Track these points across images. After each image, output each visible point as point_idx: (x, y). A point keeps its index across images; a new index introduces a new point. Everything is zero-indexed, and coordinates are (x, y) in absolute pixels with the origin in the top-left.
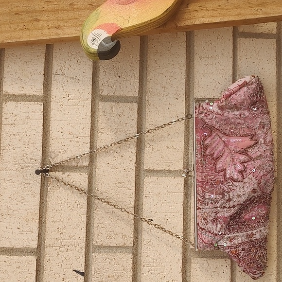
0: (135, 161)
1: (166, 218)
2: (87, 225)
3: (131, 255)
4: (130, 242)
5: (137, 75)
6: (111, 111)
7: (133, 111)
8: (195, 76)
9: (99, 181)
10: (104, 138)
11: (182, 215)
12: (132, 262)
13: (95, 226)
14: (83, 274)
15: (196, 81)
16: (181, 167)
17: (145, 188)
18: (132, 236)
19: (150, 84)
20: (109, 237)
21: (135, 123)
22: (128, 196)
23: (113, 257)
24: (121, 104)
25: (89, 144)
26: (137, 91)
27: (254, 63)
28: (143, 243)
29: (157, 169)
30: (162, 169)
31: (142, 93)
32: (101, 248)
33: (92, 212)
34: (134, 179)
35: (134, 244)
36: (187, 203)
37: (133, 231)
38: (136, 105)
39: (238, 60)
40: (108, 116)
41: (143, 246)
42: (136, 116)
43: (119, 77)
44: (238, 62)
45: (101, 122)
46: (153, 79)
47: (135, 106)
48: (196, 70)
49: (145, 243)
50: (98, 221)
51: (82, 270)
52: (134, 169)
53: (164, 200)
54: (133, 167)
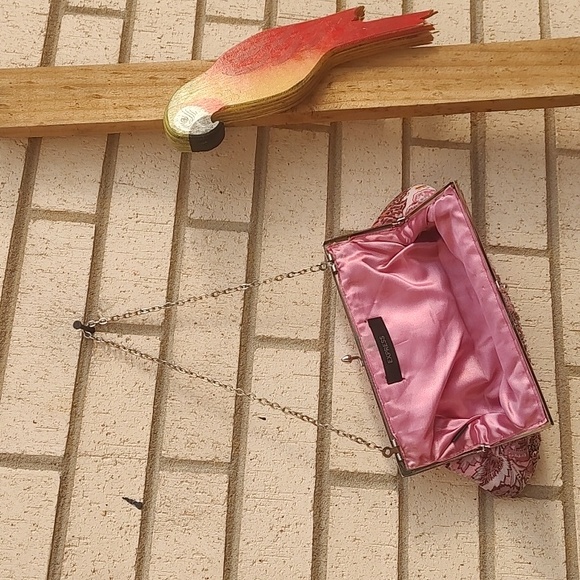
0: (240, 322)
1: (289, 417)
2: (153, 422)
3: (225, 477)
4: (225, 454)
5: (250, 190)
6: (204, 242)
7: (241, 244)
8: (342, 197)
9: (179, 351)
10: (192, 283)
12: (226, 488)
13: (167, 425)
14: (139, 506)
15: (343, 204)
16: (316, 336)
17: (255, 366)
18: (230, 444)
19: (270, 205)
20: (190, 444)
21: (243, 262)
22: (226, 377)
23: (194, 479)
24: (222, 233)
25: (165, 292)
26: (248, 215)
27: (435, 182)
28: (248, 457)
29: (277, 336)
30: (285, 336)
31: (256, 220)
32: (173, 462)
33: (163, 402)
34: (237, 351)
35: (232, 460)
36: (326, 395)
37: (231, 436)
38: (247, 235)
39: (411, 178)
40: (200, 250)
41: (248, 462)
42: (246, 252)
43: (221, 192)
45: (189, 257)
46: (275, 197)
47: (245, 237)
49: (251, 456)
50: (173, 417)
51: (139, 497)
52: (239, 333)
53: (286, 387)
54: (236, 331)
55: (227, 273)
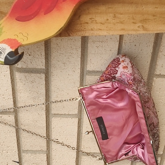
0: (45, 109)
1: (67, 139)
2: (17, 141)
3: (45, 155)
4: (45, 149)
5: (43, 54)
6: (25, 79)
7: (42, 79)
8: (88, 55)
9: (22, 120)
11: (77, 137)
12: (46, 158)
13: (23, 142)
15: (89, 59)
16: (76, 113)
17: (52, 124)
18: (46, 146)
19: (54, 61)
20: (32, 146)
21: (43, 87)
22: (42, 127)
23: (35, 156)
24: (33, 75)
25: (12, 100)
26: (44, 65)
27: (135, 45)
29: (60, 113)
30: (63, 113)
34: (45, 119)
35: (47, 150)
36: (80, 131)
37: (46, 144)
39: (123, 43)
40: (24, 83)
41: (53, 151)
42: (45, 83)
43: (29, 55)
44: (123, 45)
45: (19, 86)
46: (56, 57)
47: (43, 76)
48: (89, 51)
50: (24, 139)
52: (45, 113)
53: (65, 130)
54: (44, 113)
55: (37, 91)
